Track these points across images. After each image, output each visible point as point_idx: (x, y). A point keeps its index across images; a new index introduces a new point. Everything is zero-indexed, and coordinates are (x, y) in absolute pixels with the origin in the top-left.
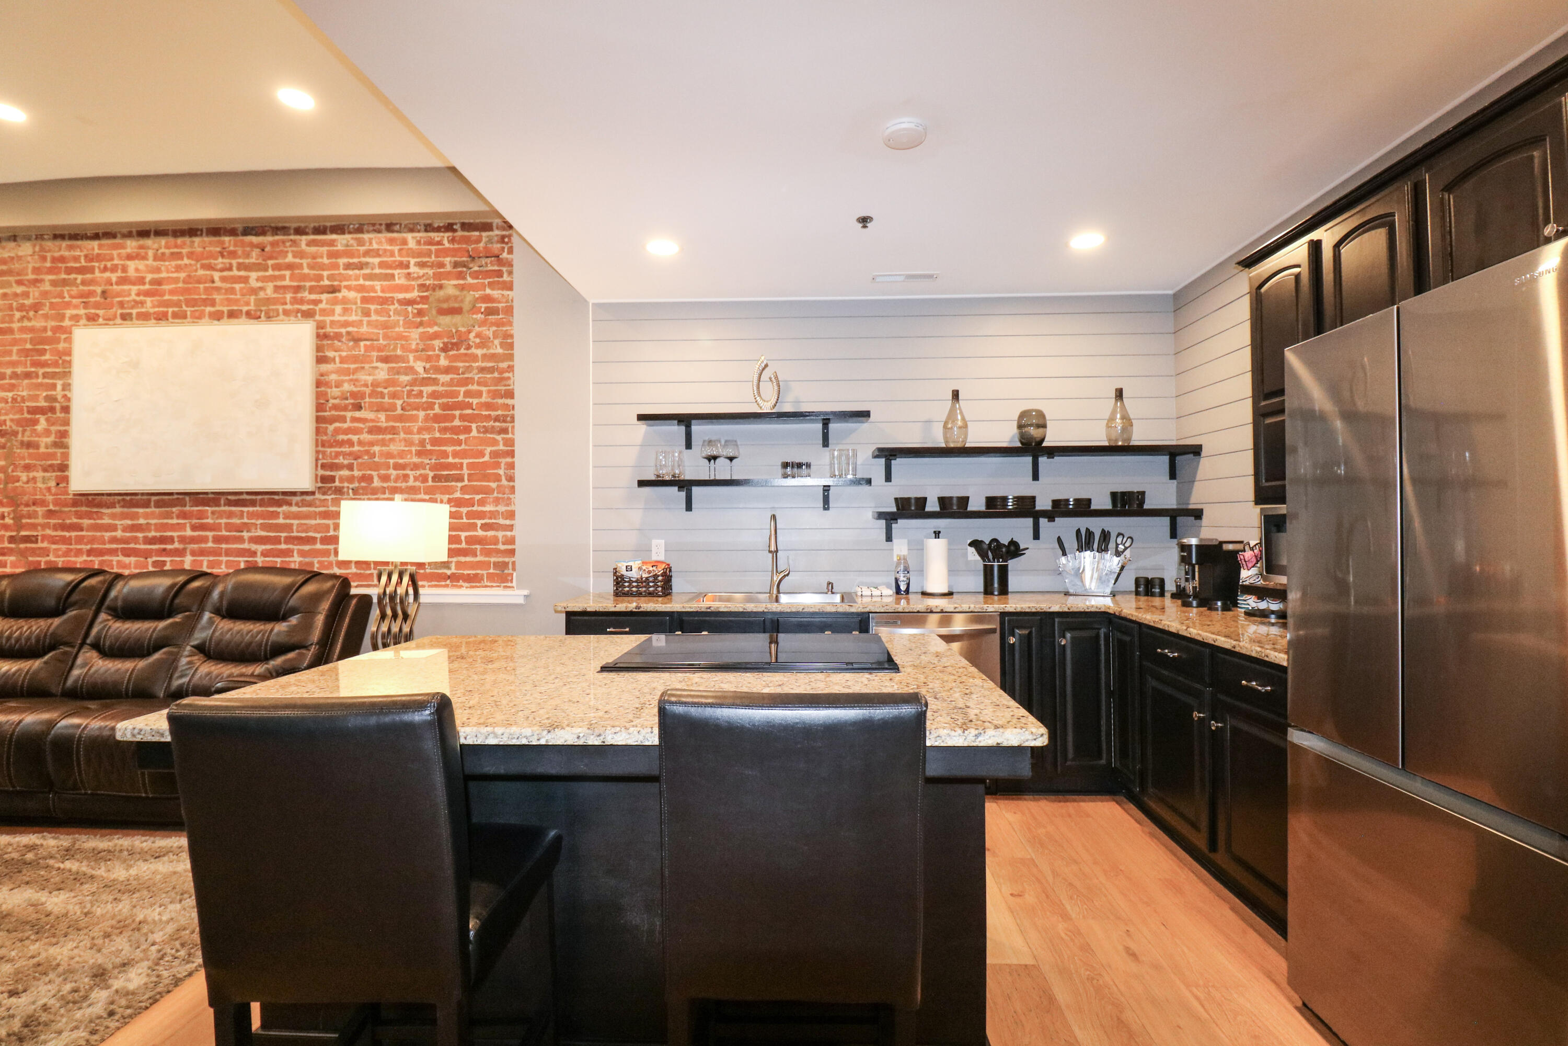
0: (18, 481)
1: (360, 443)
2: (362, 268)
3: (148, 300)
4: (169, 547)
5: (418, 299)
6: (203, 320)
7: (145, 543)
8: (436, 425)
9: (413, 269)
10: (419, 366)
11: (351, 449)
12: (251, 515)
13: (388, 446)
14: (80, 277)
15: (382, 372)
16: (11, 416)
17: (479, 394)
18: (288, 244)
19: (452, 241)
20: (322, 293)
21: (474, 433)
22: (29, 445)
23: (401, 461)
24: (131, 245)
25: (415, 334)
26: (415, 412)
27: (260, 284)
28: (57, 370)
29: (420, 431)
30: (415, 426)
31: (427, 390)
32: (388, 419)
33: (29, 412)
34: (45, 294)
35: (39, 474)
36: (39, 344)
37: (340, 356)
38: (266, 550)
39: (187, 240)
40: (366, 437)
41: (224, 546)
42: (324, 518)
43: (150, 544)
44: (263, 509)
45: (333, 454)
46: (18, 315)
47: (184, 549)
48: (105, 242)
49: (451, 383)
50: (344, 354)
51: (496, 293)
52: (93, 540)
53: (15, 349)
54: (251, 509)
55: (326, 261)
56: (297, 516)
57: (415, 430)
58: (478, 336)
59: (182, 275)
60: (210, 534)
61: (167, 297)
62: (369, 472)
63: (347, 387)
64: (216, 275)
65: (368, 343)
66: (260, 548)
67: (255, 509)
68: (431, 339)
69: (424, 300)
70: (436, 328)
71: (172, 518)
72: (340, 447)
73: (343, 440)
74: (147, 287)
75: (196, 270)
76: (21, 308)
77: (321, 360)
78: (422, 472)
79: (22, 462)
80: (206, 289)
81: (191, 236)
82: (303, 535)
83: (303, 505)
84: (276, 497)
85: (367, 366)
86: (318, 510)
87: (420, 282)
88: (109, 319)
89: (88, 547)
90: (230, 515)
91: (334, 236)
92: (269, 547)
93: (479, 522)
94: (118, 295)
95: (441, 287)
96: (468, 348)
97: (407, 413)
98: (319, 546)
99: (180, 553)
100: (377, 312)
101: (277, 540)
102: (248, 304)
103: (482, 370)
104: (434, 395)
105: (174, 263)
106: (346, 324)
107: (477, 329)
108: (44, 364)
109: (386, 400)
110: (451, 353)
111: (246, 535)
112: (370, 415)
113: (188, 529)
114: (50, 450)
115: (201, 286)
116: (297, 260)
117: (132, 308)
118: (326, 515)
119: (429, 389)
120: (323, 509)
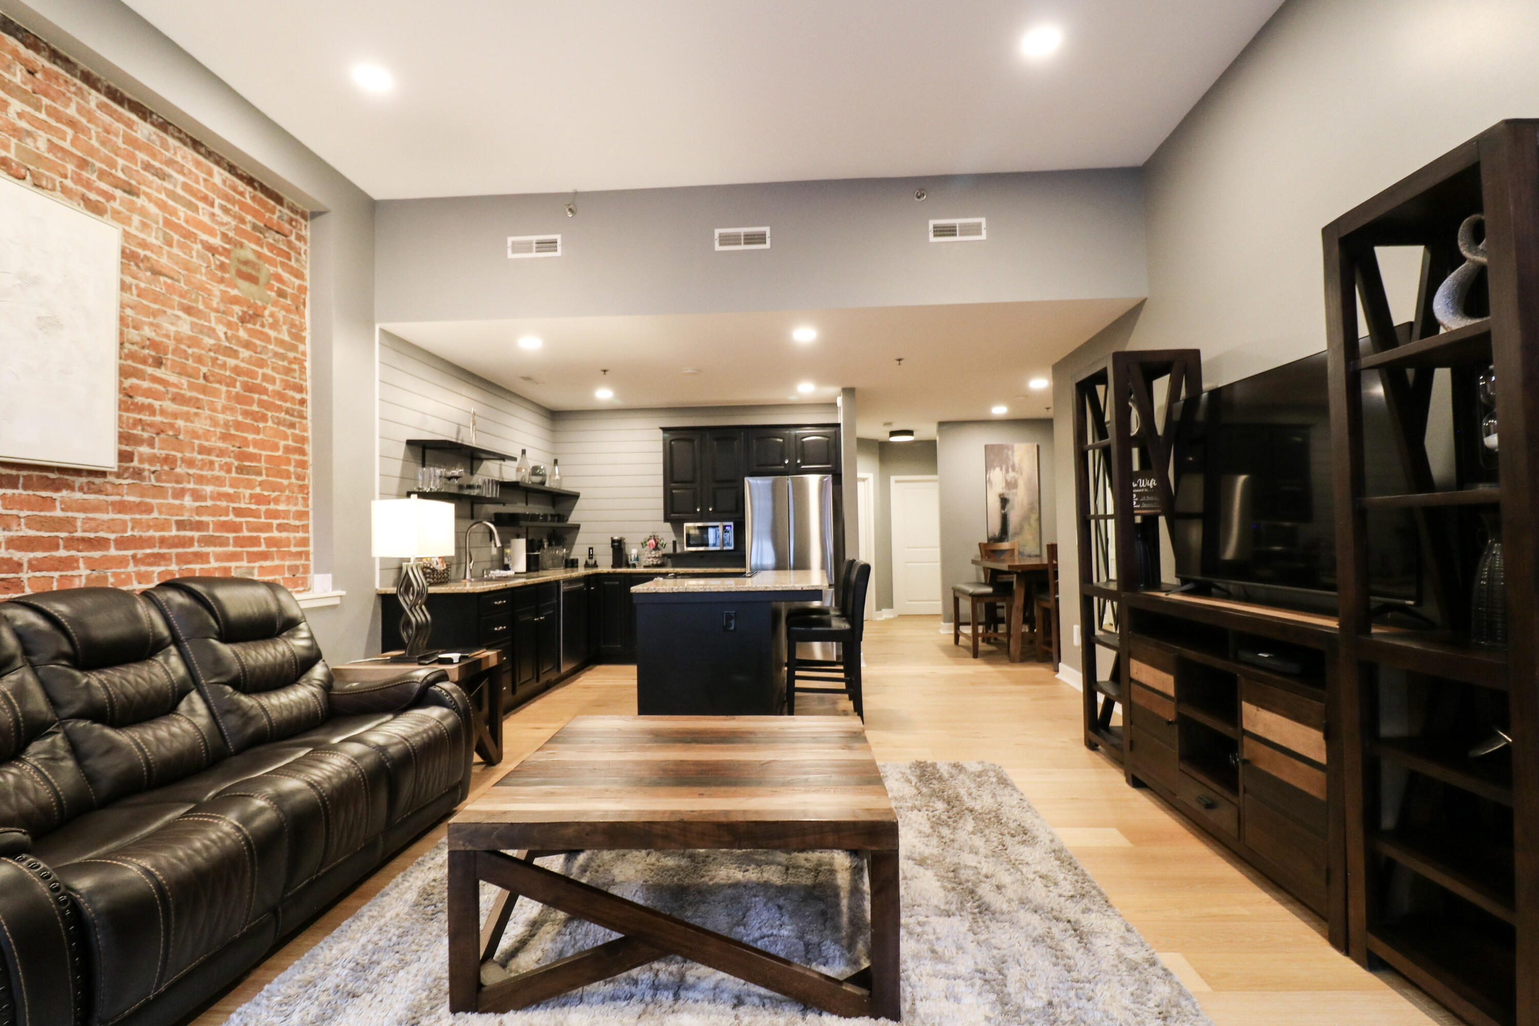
1: (163, 412)
2: (164, 179)
5: (221, 249)
8: (238, 406)
9: (217, 211)
10: (221, 332)
11: (152, 418)
12: (9, 502)
13: (192, 422)
15: (185, 325)
17: (273, 381)
18: (73, 89)
19: (253, 198)
20: (116, 187)
21: (270, 423)
23: (206, 444)
25: (217, 289)
26: (217, 386)
29: (225, 409)
30: (221, 402)
32: (192, 387)
37: (137, 287)
40: (169, 405)
42: (120, 512)
44: (31, 493)
45: (131, 421)
49: (249, 361)
50: (142, 285)
51: (286, 276)
55: (120, 142)
56: (84, 507)
57: (219, 408)
58: (272, 315)
62: (173, 453)
63: (148, 332)
65: (169, 281)
66: (24, 557)
67: (15, 491)
68: (231, 303)
69: (226, 252)
70: (236, 292)
72: (139, 413)
73: (143, 404)
77: (124, 287)
78: (228, 460)
82: (92, 535)
83: (91, 491)
84: (52, 476)
85: (169, 311)
86: (110, 498)
87: (223, 229)
91: (133, 117)
92: (40, 554)
93: (275, 522)
95: (242, 246)
96: (263, 326)
97: (209, 385)
98: (113, 552)
100: (181, 246)
101: (53, 544)
103: (276, 354)
104: (237, 370)
106: (145, 245)
107: (270, 308)
109: (190, 362)
110: (250, 326)
112: (173, 378)
118: (121, 507)
119: (231, 362)
120: (117, 498)
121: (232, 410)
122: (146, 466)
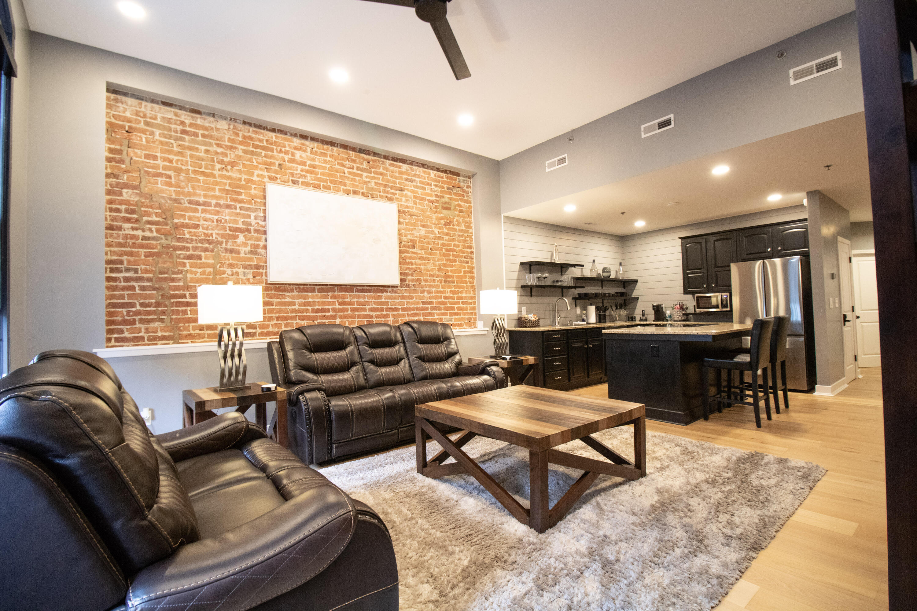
0: (224, 274)
1: (416, 264)
2: (413, 182)
3: (309, 175)
4: (327, 314)
5: (435, 201)
6: (340, 193)
7: (312, 313)
8: (444, 258)
9: (433, 187)
10: (436, 231)
11: (412, 266)
12: (369, 297)
13: (426, 266)
14: (264, 153)
15: (423, 232)
16: (217, 231)
17: (458, 246)
18: (381, 163)
19: (447, 178)
20: (396, 190)
21: (457, 263)
22: (232, 251)
23: (432, 273)
24: (297, 142)
25: (434, 216)
26: (436, 251)
27: (367, 180)
28: (251, 206)
29: (439, 260)
30: (437, 258)
32: (426, 253)
33: (230, 230)
34: (239, 157)
35: (241, 270)
36: (236, 188)
37: (405, 222)
38: (377, 315)
39: (330, 147)
40: (418, 261)
41: (357, 313)
42: (402, 299)
43: (316, 313)
44: (375, 294)
45: (405, 268)
46: (218, 166)
47: (336, 315)
48: (279, 135)
49: (448, 240)
50: (407, 221)
51: (462, 204)
52: (280, 311)
53: (217, 188)
54: (369, 294)
55: (397, 175)
57: (437, 260)
58: (457, 221)
59: (328, 166)
60: (349, 307)
61: (319, 176)
62: (420, 278)
63: (409, 237)
64: (346, 170)
65: (416, 217)
66: (374, 314)
67: (371, 294)
68: (440, 220)
69: (437, 201)
70: (442, 215)
71: (328, 298)
72: (407, 265)
73: (408, 262)
74: (307, 168)
75: (335, 165)
76: (221, 162)
77: (400, 223)
78: (441, 278)
79: (227, 262)
80: (341, 176)
81: (332, 146)
82: (394, 307)
83: (393, 292)
84: (381, 288)
85: (417, 228)
86: (399, 295)
87: (436, 193)
88: (285, 182)
89: (277, 315)
90: (359, 297)
91: (401, 164)
92: (378, 313)
93: (461, 301)
94: (290, 168)
95: (443, 197)
96: (453, 225)
97: (432, 252)
98: (400, 312)
99: (334, 317)
100: (420, 204)
101: (382, 310)
102: (363, 189)
103: (459, 236)
104: (443, 245)
105: (323, 158)
106: (407, 207)
107: (456, 218)
108: (241, 201)
109: (425, 245)
110: (448, 227)
111: (367, 307)
112: (419, 251)
113: (337, 304)
114: (247, 256)
115: (338, 174)
116: (385, 172)
117: (299, 178)
118: (403, 297)
119: (441, 242)
120: (401, 294)
121: (442, 260)
122: (411, 283)
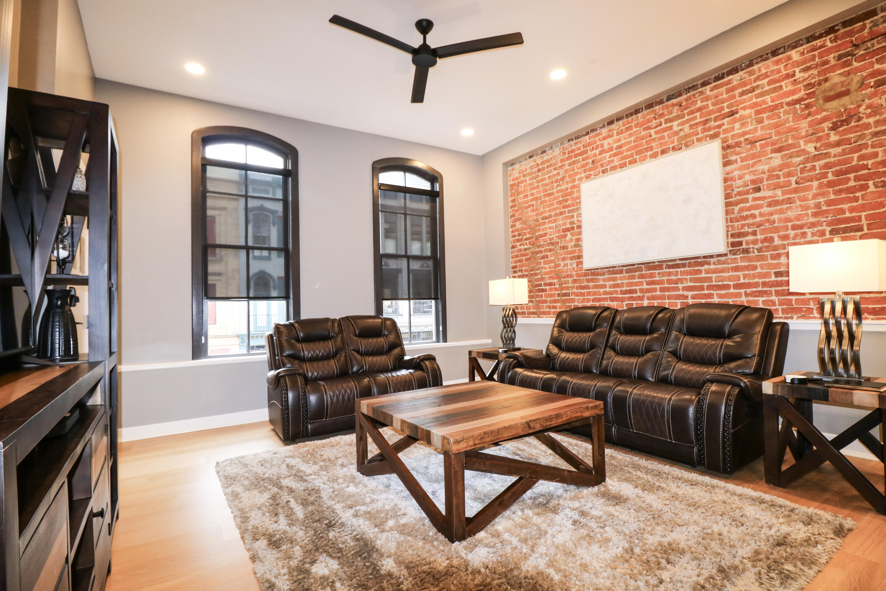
0: (560, 266)
1: (761, 215)
2: (754, 91)
3: (615, 158)
4: (634, 295)
5: (805, 96)
6: (646, 160)
7: (621, 294)
8: (831, 190)
9: (799, 75)
10: (810, 148)
11: (754, 220)
12: (682, 273)
13: (786, 213)
14: (581, 157)
15: (776, 160)
16: (556, 235)
17: (874, 155)
18: (698, 95)
19: (835, 39)
20: (724, 119)
21: (872, 188)
22: (563, 248)
23: (798, 223)
24: (604, 131)
25: (804, 124)
26: (808, 183)
27: (680, 127)
28: (574, 208)
29: (815, 196)
30: (810, 194)
31: (818, 164)
32: (784, 193)
33: (563, 232)
34: (566, 171)
35: (569, 262)
36: (565, 197)
37: (741, 158)
38: (695, 295)
39: (634, 117)
40: (766, 210)
41: (667, 293)
42: (735, 271)
43: (624, 294)
44: (691, 268)
45: (740, 226)
46: (555, 185)
47: (643, 296)
48: (591, 134)
49: (843, 153)
50: (744, 155)
52: (595, 293)
53: (555, 202)
54: (683, 269)
55: (725, 96)
56: (715, 271)
57: (810, 197)
58: (868, 107)
59: (633, 138)
60: (658, 287)
61: (625, 154)
62: (770, 235)
63: (748, 178)
64: (652, 132)
65: (763, 142)
66: (690, 294)
67: (685, 269)
68: (820, 124)
70: (824, 114)
71: (635, 279)
72: (745, 220)
73: (747, 215)
74: (614, 151)
75: (640, 133)
76: (557, 181)
77: (726, 164)
78: (820, 228)
79: (561, 257)
80: (647, 142)
81: (636, 114)
82: (720, 283)
83: (719, 264)
84: (699, 260)
85: (763, 159)
86: (730, 266)
87: (806, 82)
88: (596, 175)
89: (593, 297)
90: (669, 274)
91: (731, 77)
92: (696, 293)
94: (600, 160)
95: (826, 80)
96: (859, 120)
97: (801, 185)
98: (732, 290)
99: (641, 298)
100: (768, 118)
101: (701, 288)
102: (673, 142)
104: (827, 166)
105: (627, 133)
106: (744, 134)
107: (867, 101)
108: (568, 206)
109: (782, 179)
110: (841, 129)
111: (680, 286)
112: (768, 193)
113: (645, 284)
114: (573, 249)
115: (644, 141)
116: (705, 103)
117: (607, 165)
118: (737, 269)
119: (821, 163)
120: (734, 265)
122: (751, 246)
